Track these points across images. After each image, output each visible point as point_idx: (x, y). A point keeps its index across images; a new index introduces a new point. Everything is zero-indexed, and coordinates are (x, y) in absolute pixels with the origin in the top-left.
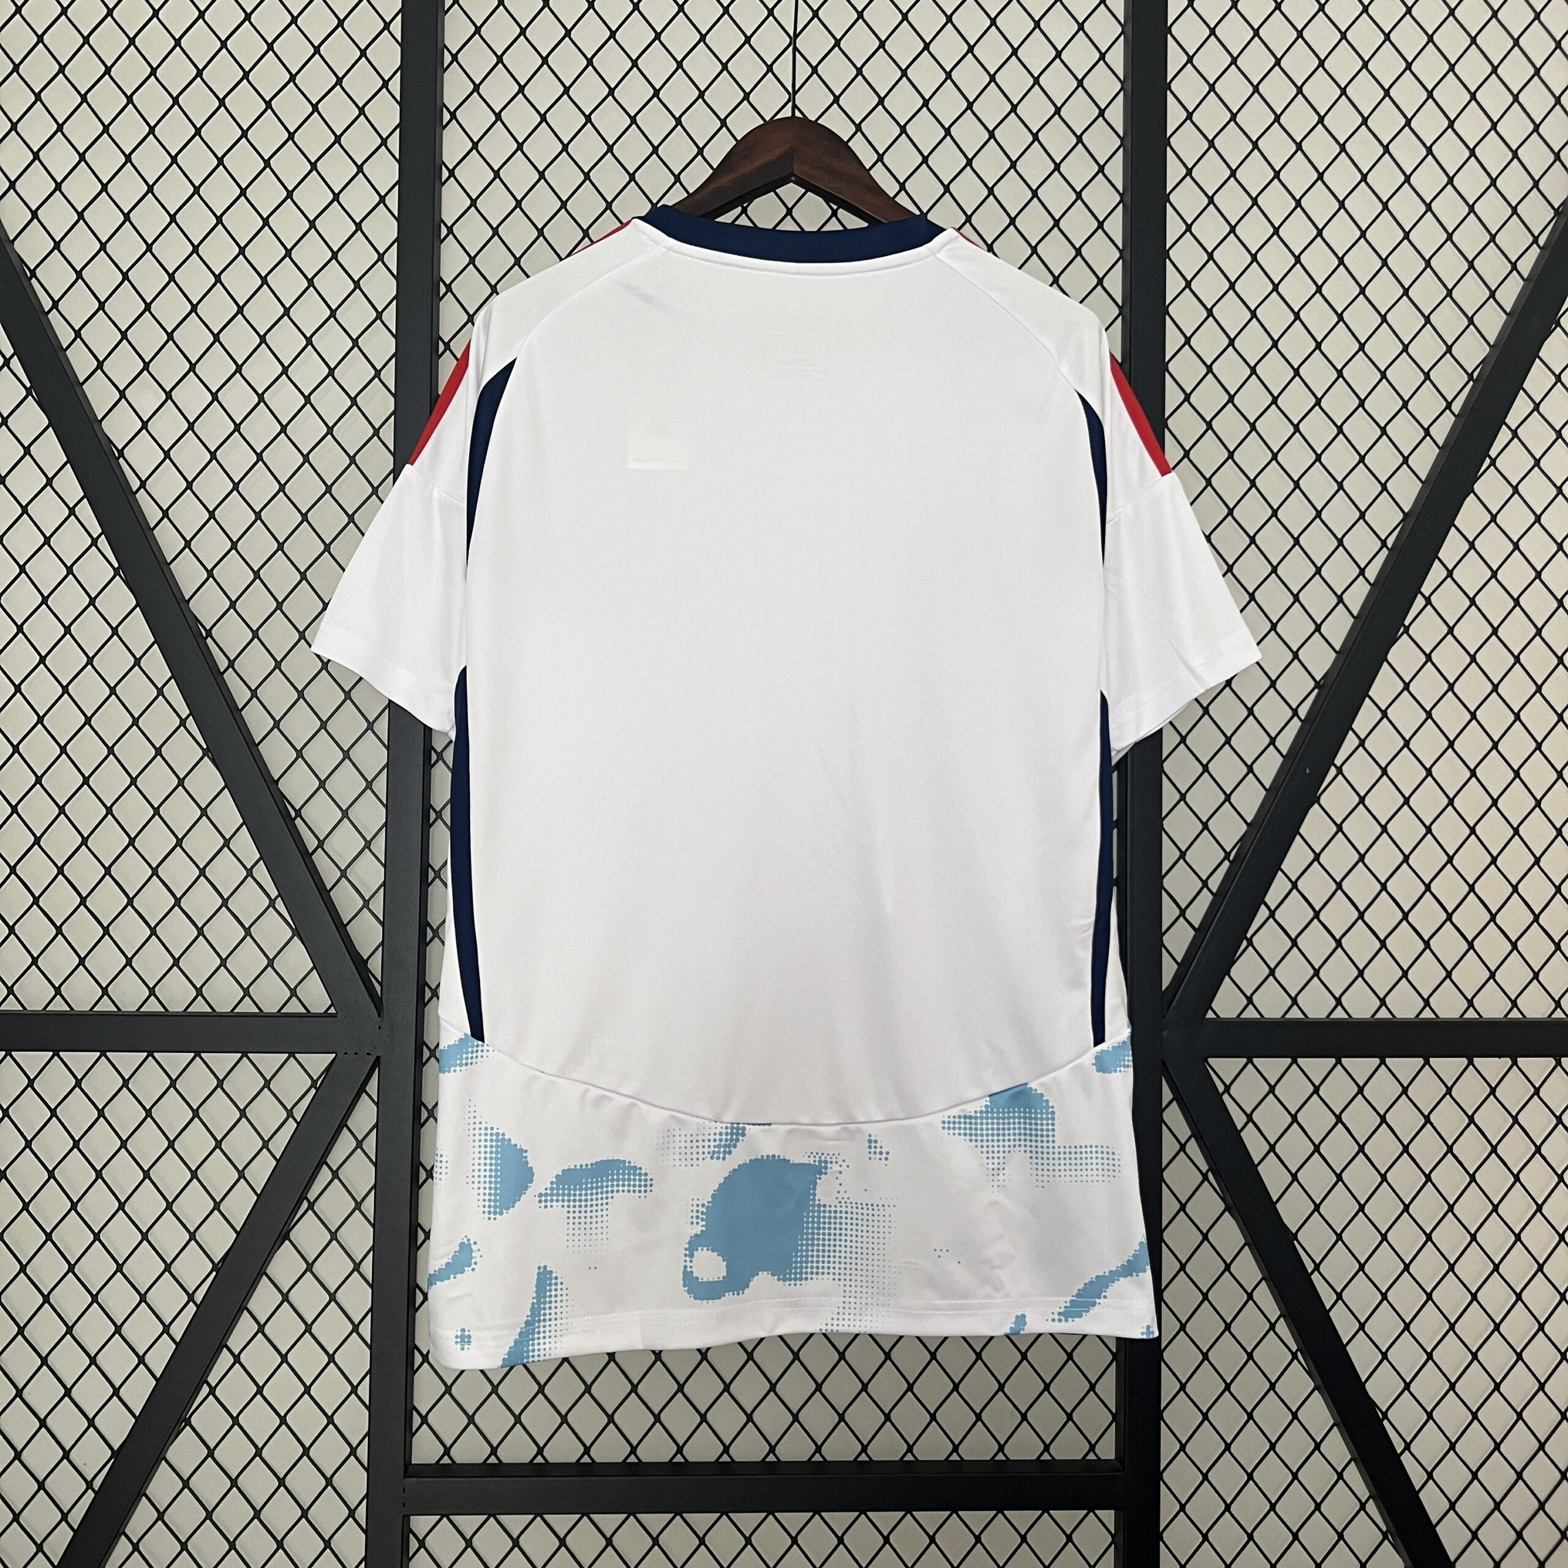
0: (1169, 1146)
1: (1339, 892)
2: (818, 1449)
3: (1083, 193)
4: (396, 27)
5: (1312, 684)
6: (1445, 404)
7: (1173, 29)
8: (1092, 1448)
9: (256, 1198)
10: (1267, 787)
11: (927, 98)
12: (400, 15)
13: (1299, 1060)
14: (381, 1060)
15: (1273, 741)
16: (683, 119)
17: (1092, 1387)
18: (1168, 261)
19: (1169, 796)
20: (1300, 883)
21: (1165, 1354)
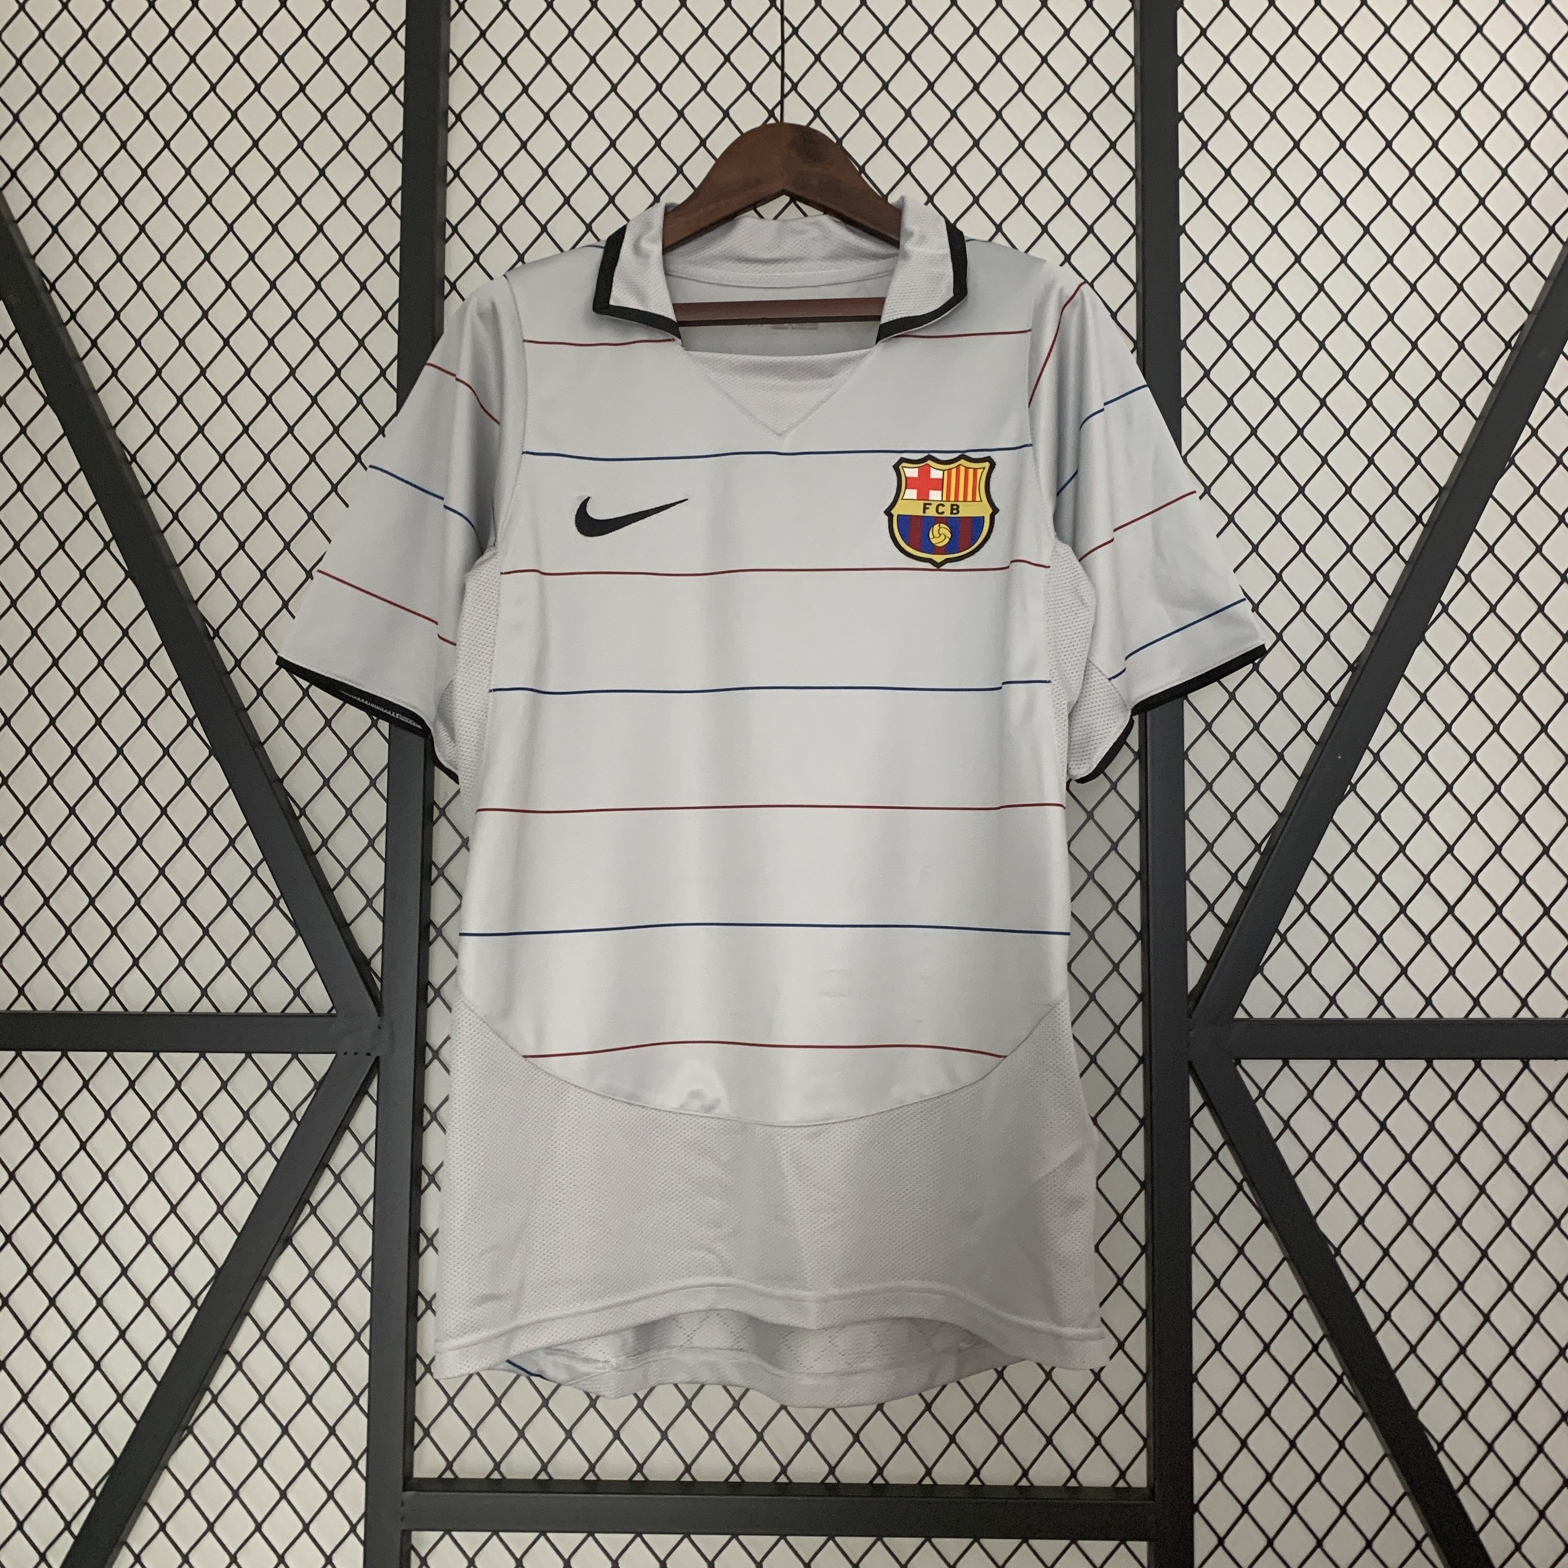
0: (1198, 1155)
1: (1379, 885)
2: (832, 1471)
3: (1094, 171)
4: (402, 35)
5: (1346, 666)
6: (1481, 374)
8: (1123, 1474)
9: (257, 1199)
10: (1299, 774)
11: (932, 81)
12: (406, 24)
13: (1341, 1063)
14: (380, 1062)
15: (1304, 727)
16: (685, 111)
17: (1122, 1410)
18: (1183, 235)
19: (1192, 786)
20: (1337, 877)
21: (1198, 1376)
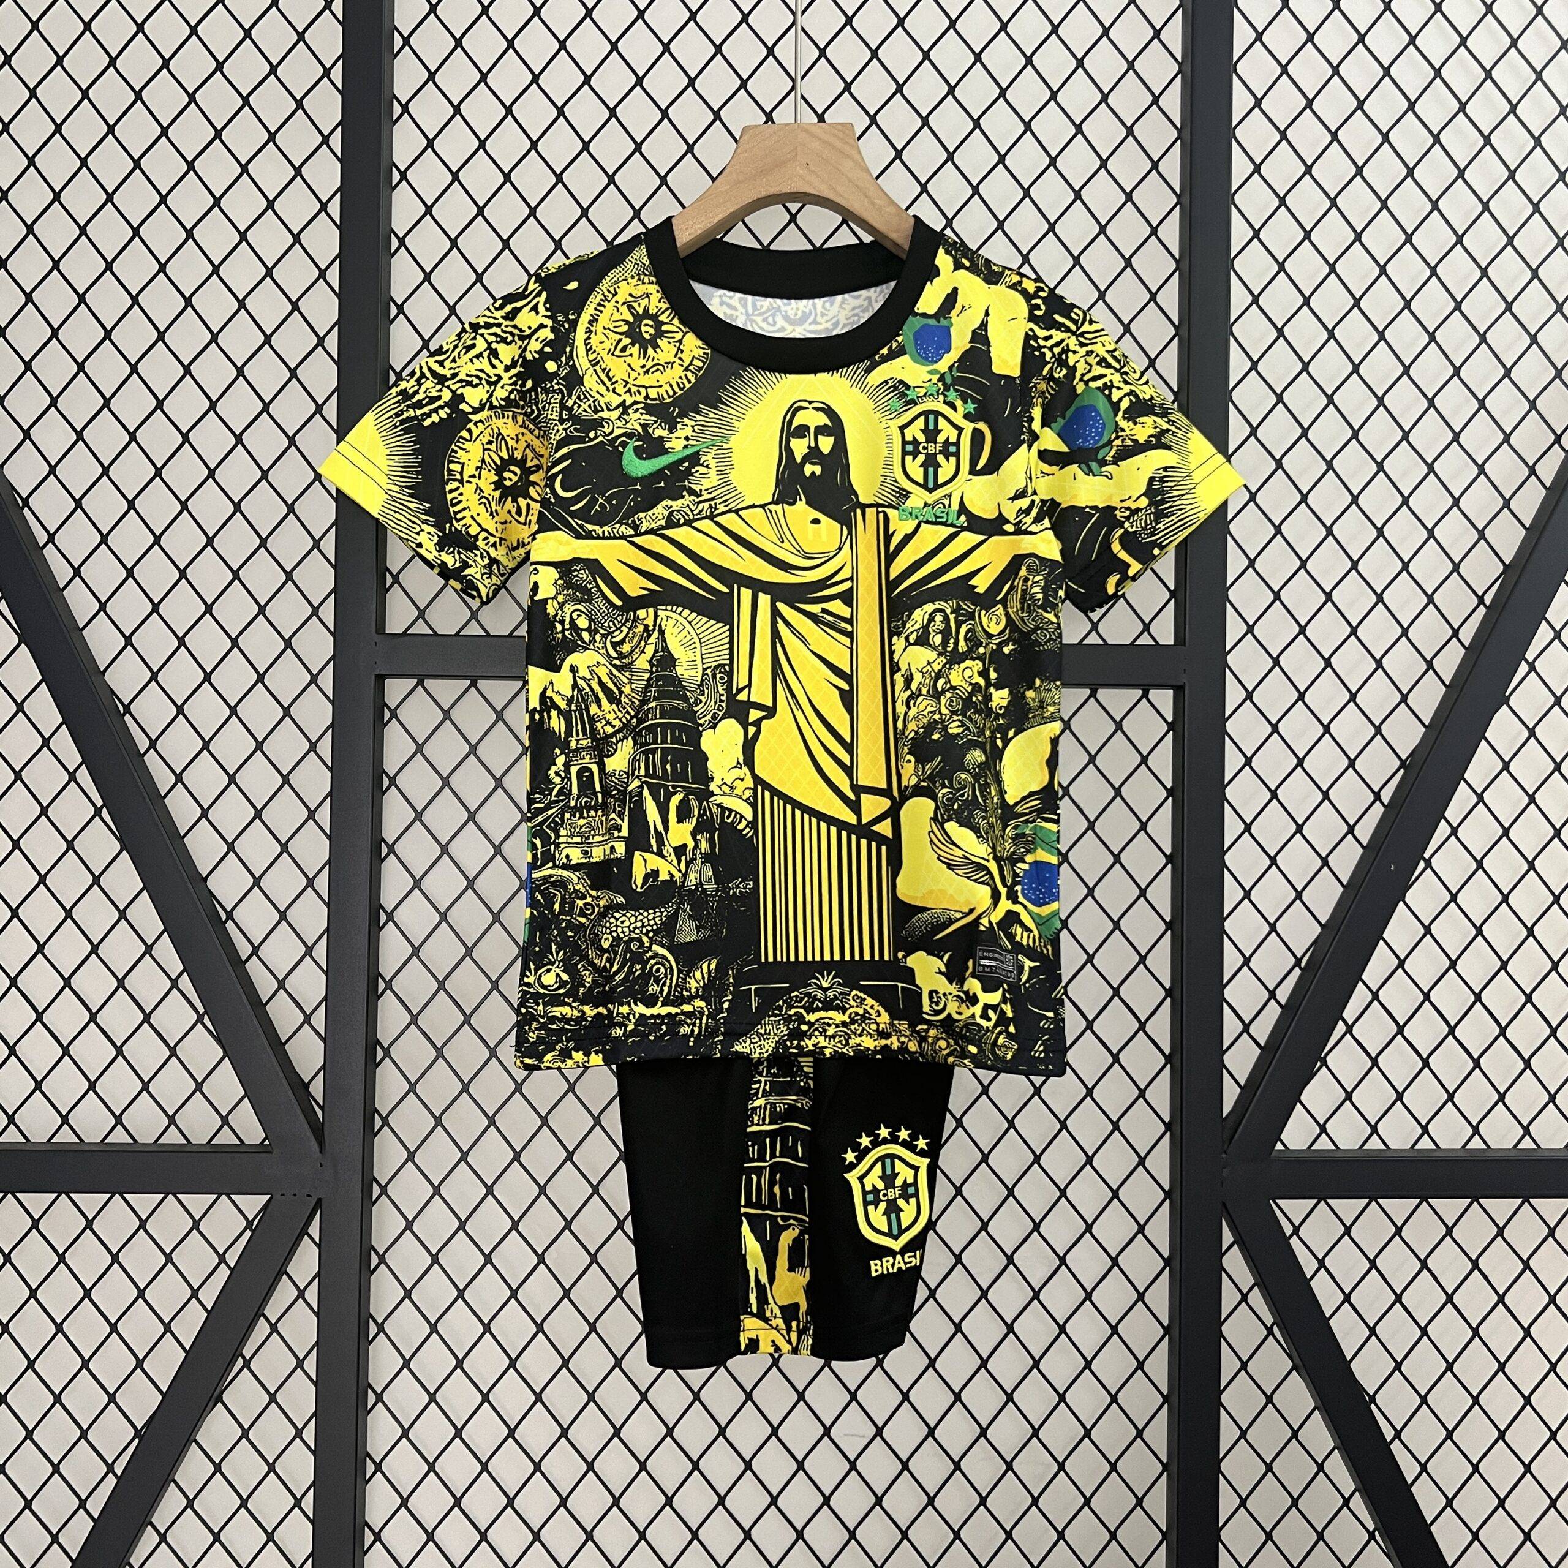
0: (1229, 1297)
1: (1427, 1003)
3: (1134, 194)
5: (1398, 763)
9: (184, 1355)
10: (1345, 883)
13: (1380, 1200)
14: (324, 1204)
15: (1351, 830)
16: (670, 111)
19: (1231, 894)
21: (1222, 1533)
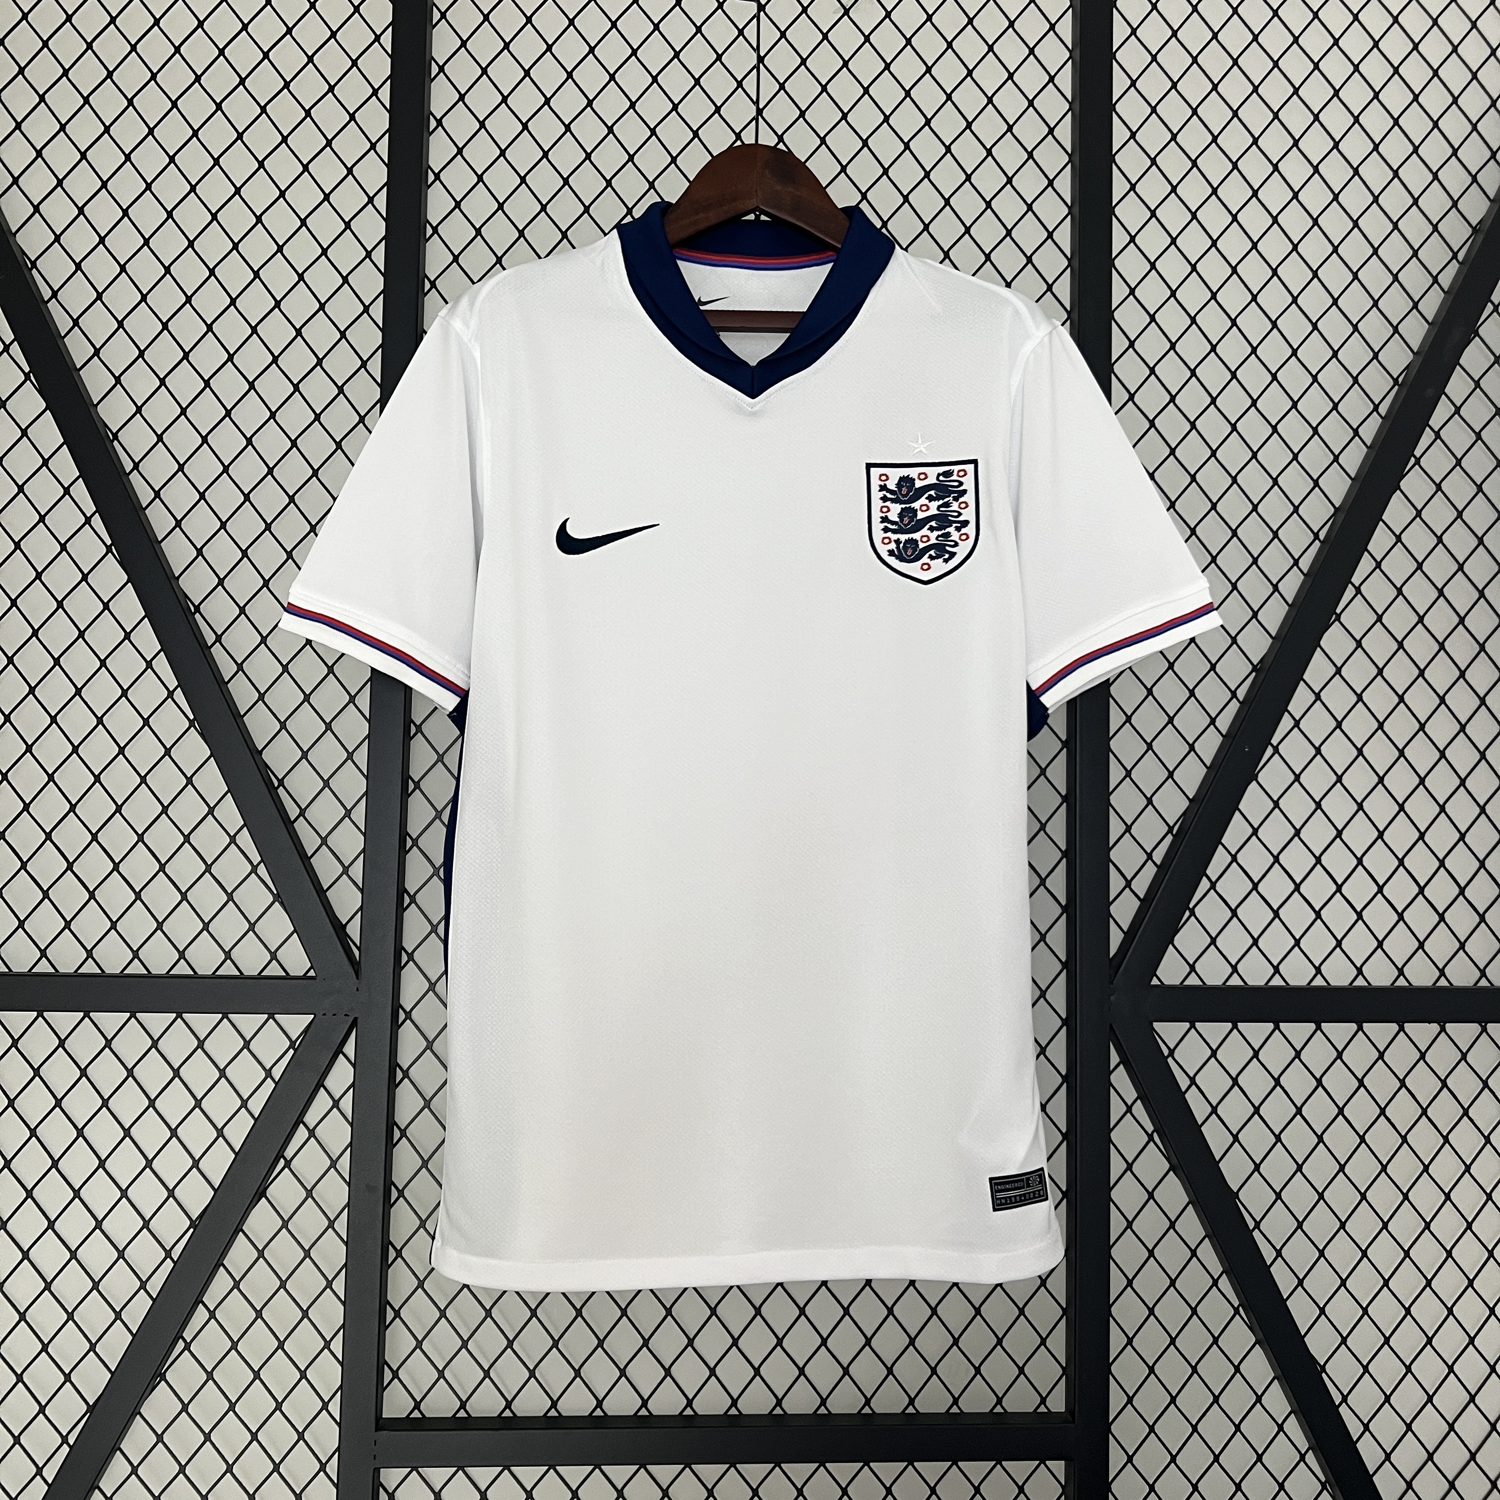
0: (1116, 1108)
1: (1276, 865)
2: (779, 1402)
3: (1034, 205)
4: (387, 40)
5: (1251, 667)
6: (1372, 406)
7: (1117, 54)
8: (1043, 1401)
9: (234, 1156)
10: (1208, 765)
11: (888, 114)
12: (391, 28)
13: (1241, 1025)
14: (359, 1020)
15: (1213, 721)
16: (657, 130)
17: (1043, 1342)
18: (1113, 270)
19: (1115, 773)
20: (1239, 856)
21: (1112, 1309)
